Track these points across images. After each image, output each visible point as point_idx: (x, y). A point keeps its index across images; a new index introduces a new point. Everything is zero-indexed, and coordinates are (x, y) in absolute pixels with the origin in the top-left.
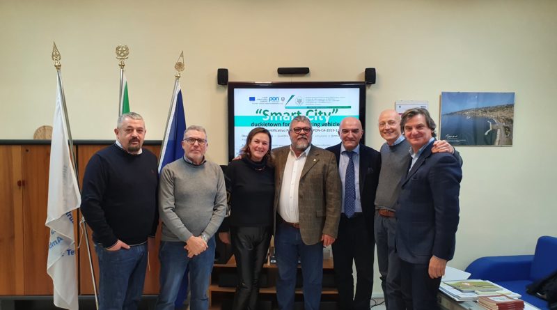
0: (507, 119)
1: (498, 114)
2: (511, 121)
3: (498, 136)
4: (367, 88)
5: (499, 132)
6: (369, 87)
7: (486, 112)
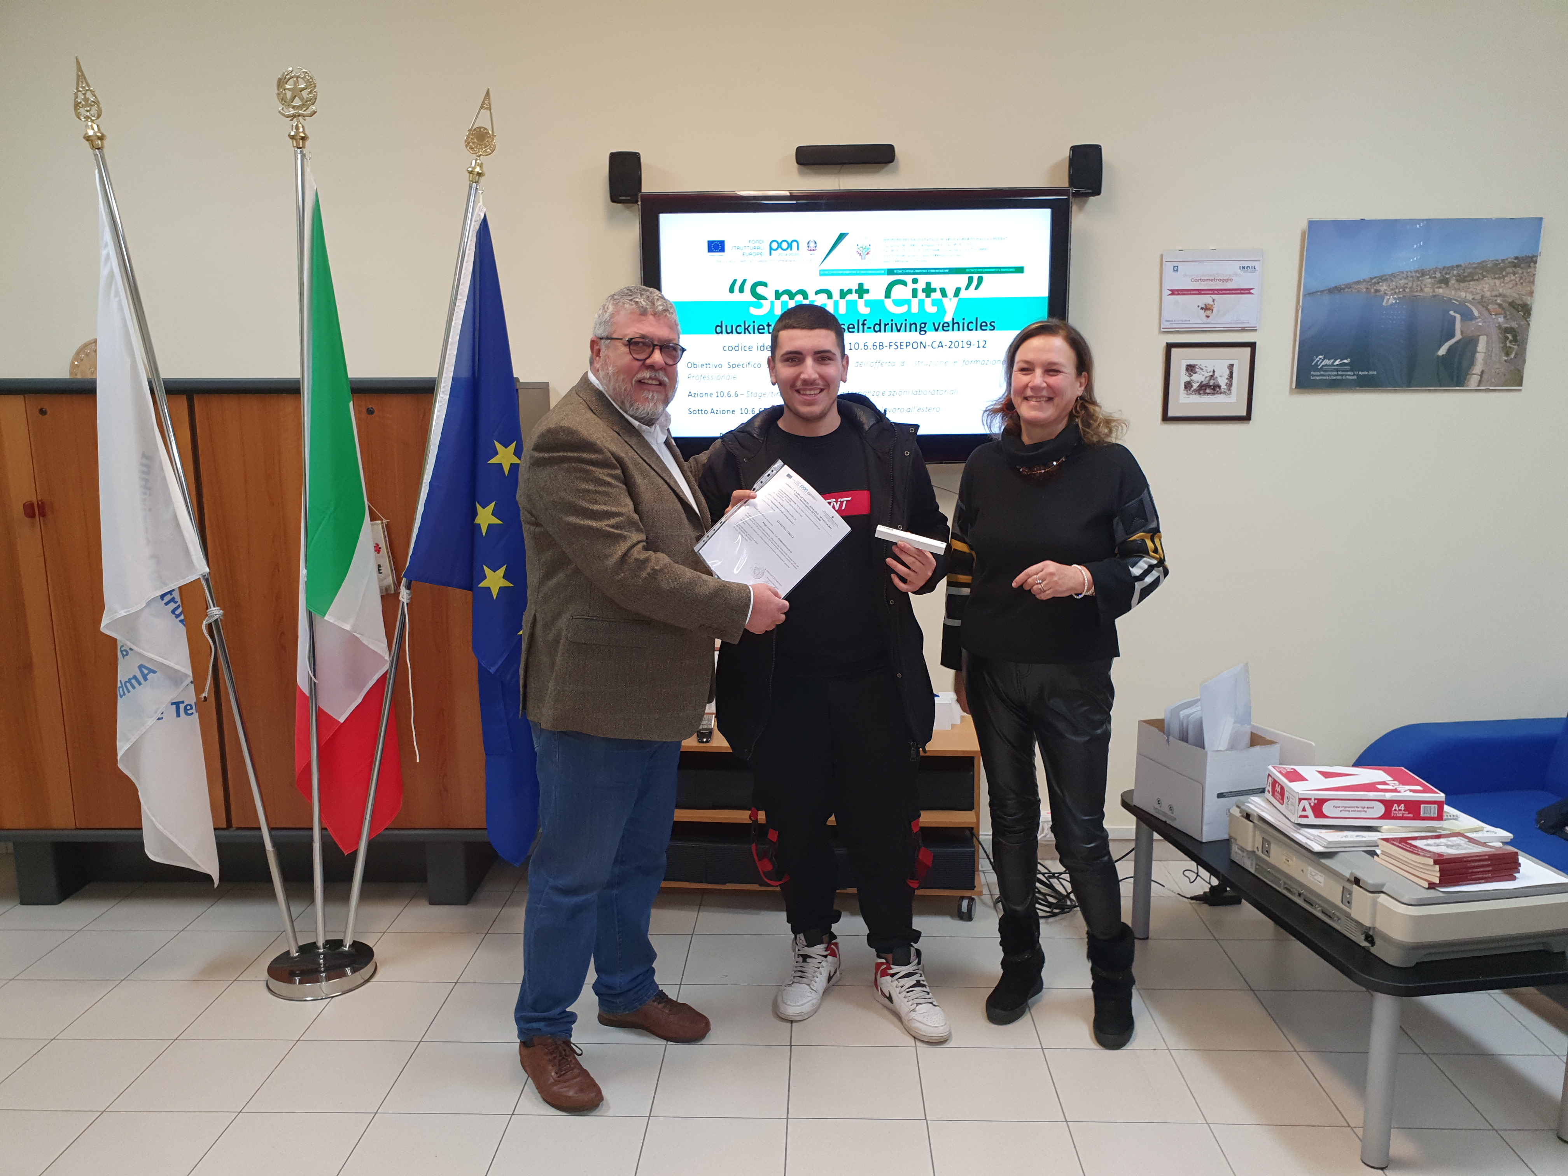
0: (1512, 304)
1: (1486, 287)
2: (1525, 310)
3: (1480, 357)
4: (1074, 209)
5: (1481, 346)
6: (1081, 208)
7: (1445, 281)
